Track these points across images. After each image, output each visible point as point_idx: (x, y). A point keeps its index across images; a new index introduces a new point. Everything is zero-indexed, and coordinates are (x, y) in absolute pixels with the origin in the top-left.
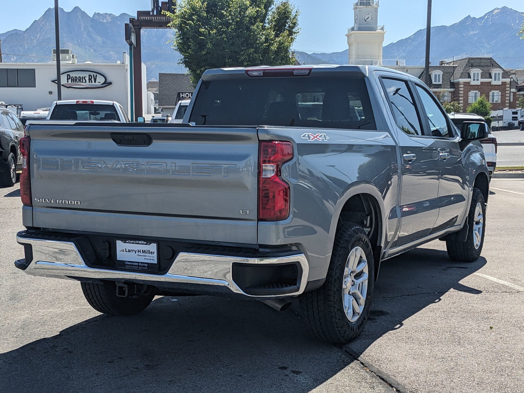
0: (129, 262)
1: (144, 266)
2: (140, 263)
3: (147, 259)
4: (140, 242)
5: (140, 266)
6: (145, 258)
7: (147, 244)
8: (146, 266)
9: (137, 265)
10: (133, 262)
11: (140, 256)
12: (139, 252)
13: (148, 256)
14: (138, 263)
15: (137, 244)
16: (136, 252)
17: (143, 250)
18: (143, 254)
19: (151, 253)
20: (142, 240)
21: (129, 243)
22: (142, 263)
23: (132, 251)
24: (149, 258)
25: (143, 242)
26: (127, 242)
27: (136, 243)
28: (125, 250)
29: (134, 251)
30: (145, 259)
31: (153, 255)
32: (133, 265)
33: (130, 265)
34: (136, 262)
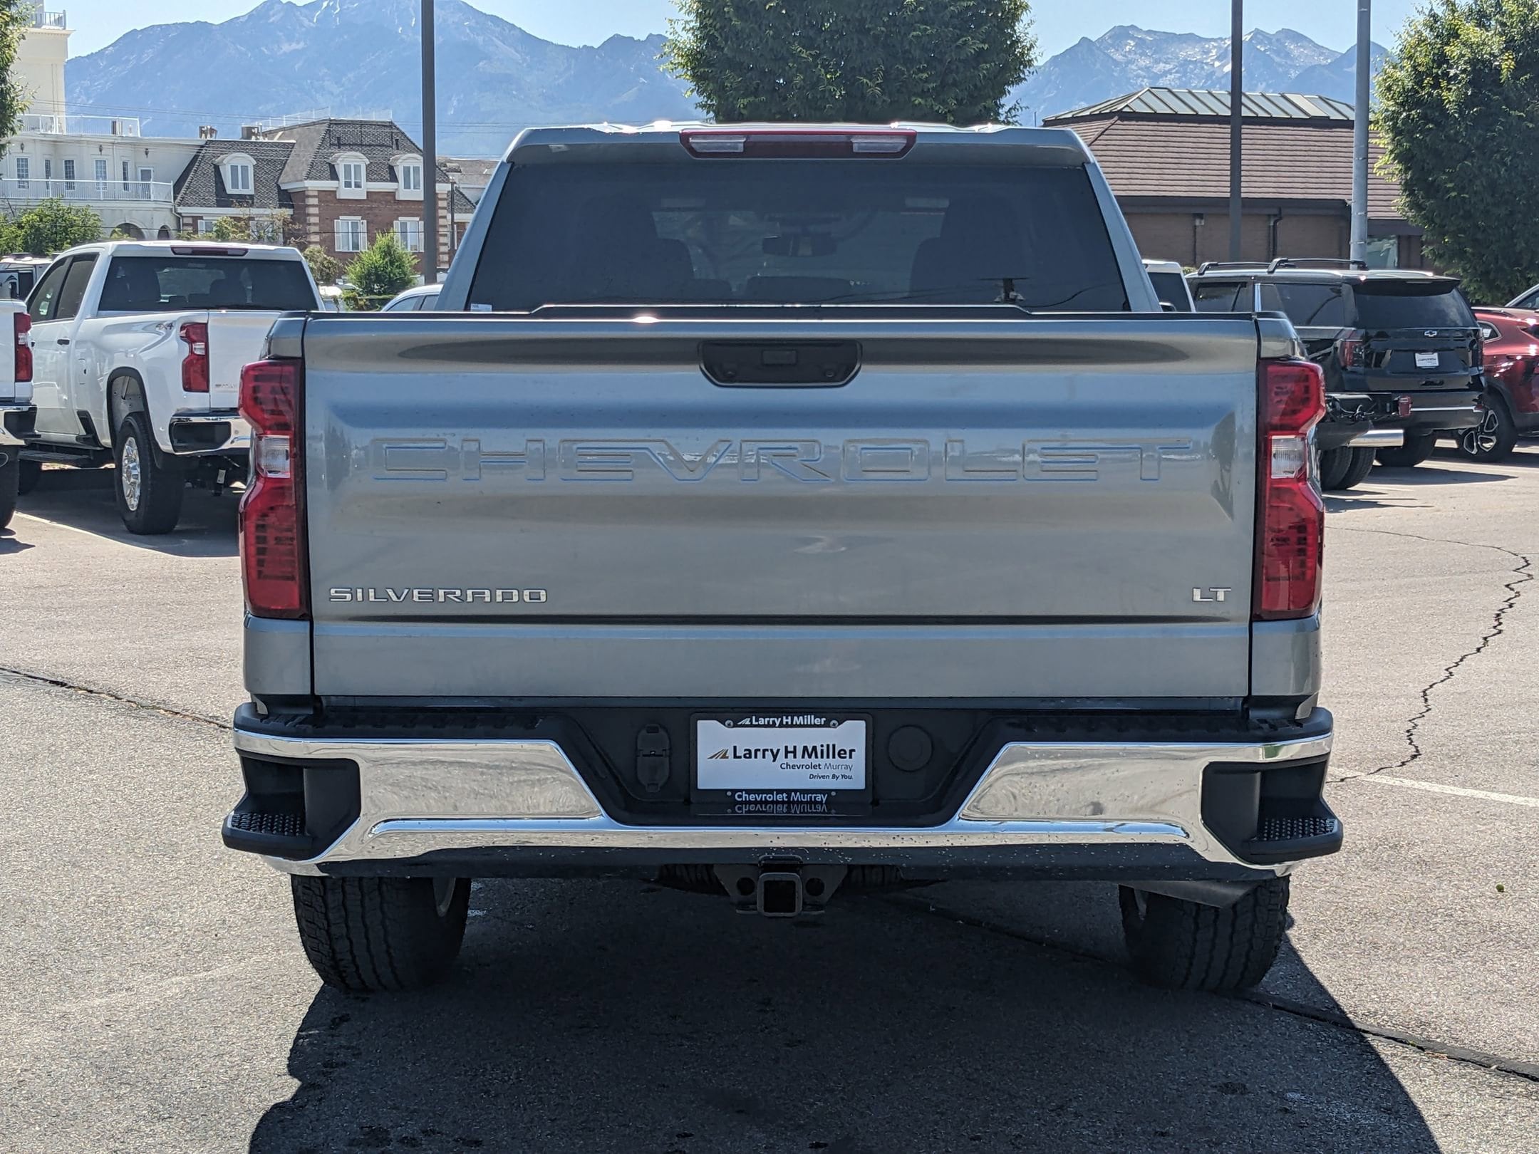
0: (749, 792)
1: (813, 803)
2: (796, 791)
3: (823, 777)
4: (797, 720)
5: (798, 802)
6: (814, 772)
7: (826, 725)
8: (821, 803)
9: (783, 802)
10: (770, 791)
11: (793, 767)
12: (791, 755)
13: (828, 766)
14: (789, 792)
15: (787, 726)
16: (775, 757)
17: (805, 748)
18: (807, 761)
19: (842, 754)
20: (807, 713)
21: (751, 726)
22: (804, 792)
23: (760, 754)
24: (830, 772)
25: (810, 719)
26: (747, 722)
27: (781, 725)
28: (730, 753)
29: (768, 754)
30: (812, 776)
31: (847, 761)
32: (766, 802)
33: (756, 802)
34: (780, 791)
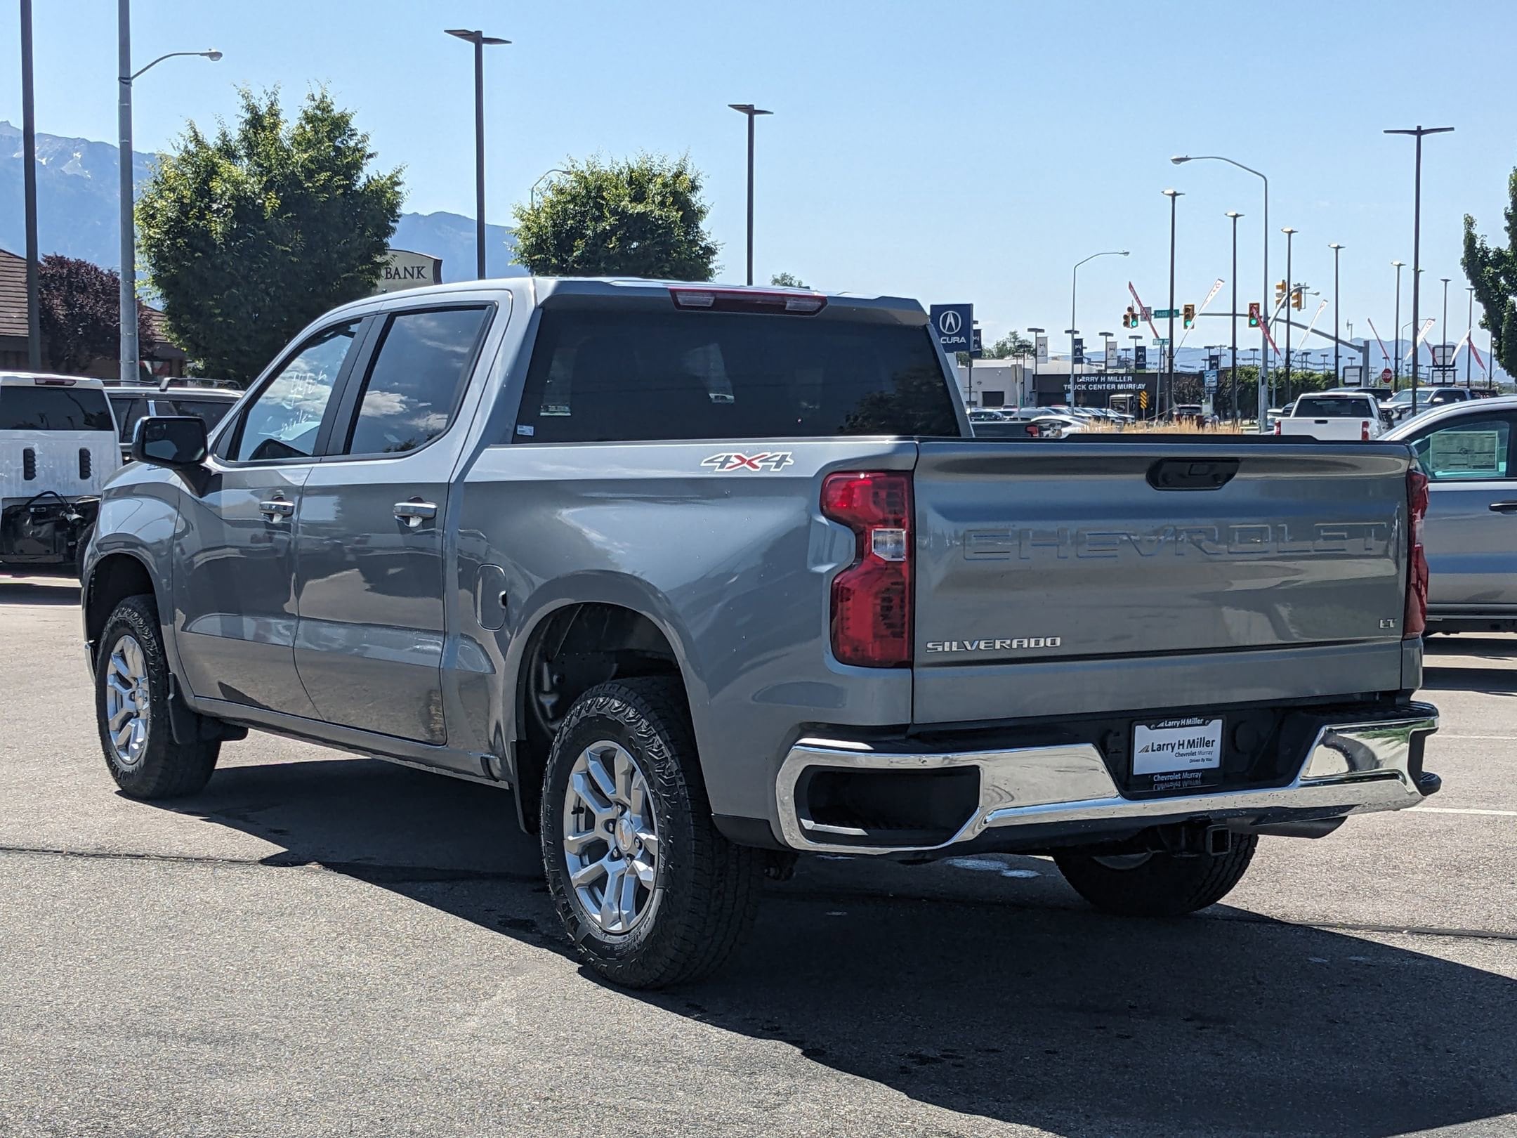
0: (1161, 774)
1: (1194, 779)
2: (1185, 771)
3: (1197, 761)
4: (1189, 722)
5: (1187, 779)
6: (1193, 757)
7: (1203, 724)
8: (1197, 779)
9: (1178, 780)
10: (1171, 773)
11: (1182, 755)
12: (1181, 747)
13: (1200, 753)
14: (1181, 772)
15: (1183, 726)
16: (1173, 748)
17: (1189, 741)
18: (1189, 750)
19: (1208, 744)
20: (1195, 717)
21: (1165, 727)
22: (1190, 772)
23: (1165, 747)
24: (1200, 757)
25: (1196, 721)
26: (1162, 725)
27: (1180, 726)
28: (1150, 749)
29: (1170, 746)
30: (1192, 761)
31: (1210, 749)
32: (1170, 781)
33: (1164, 782)
34: (1177, 773)
